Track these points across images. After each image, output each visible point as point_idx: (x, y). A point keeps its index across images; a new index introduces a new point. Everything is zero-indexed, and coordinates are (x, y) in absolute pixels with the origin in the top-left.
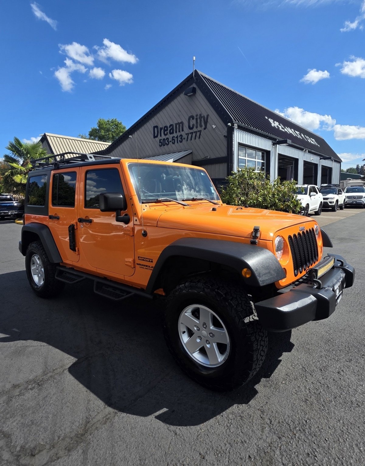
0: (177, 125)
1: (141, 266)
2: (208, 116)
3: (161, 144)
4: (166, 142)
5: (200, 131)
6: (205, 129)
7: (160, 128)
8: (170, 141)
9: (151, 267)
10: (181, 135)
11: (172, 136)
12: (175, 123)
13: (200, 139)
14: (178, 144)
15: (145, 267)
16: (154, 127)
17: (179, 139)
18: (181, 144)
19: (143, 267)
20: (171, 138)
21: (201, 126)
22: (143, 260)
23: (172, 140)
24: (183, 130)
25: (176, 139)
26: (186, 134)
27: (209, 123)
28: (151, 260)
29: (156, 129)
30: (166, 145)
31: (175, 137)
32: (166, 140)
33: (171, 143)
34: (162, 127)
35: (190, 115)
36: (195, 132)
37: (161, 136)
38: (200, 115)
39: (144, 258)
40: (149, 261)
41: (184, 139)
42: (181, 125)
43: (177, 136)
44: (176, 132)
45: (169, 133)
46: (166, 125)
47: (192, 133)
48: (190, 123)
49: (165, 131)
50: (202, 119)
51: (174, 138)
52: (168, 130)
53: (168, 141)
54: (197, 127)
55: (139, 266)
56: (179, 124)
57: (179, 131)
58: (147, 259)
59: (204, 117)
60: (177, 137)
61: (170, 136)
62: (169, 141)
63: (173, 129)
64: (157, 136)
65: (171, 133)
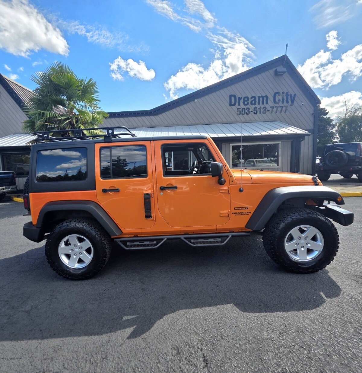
0: (260, 99)
1: (236, 214)
2: (295, 95)
3: (239, 113)
4: (246, 111)
5: (286, 107)
6: (291, 105)
7: (239, 98)
8: (252, 111)
9: (246, 213)
10: (265, 107)
11: (253, 106)
12: (258, 96)
13: (286, 113)
14: (260, 114)
15: (241, 214)
16: (230, 95)
17: (262, 111)
18: (264, 115)
19: (239, 214)
20: (253, 108)
21: (287, 102)
22: (240, 209)
23: (254, 111)
24: (267, 103)
25: (259, 110)
26: (271, 107)
27: (296, 101)
28: (246, 208)
29: (233, 98)
30: (246, 114)
31: (258, 108)
32: (247, 109)
33: (252, 113)
34: (242, 98)
35: (276, 91)
36: (280, 107)
37: (239, 104)
38: (287, 93)
39: (240, 208)
40: (245, 209)
41: (268, 111)
42: (265, 98)
43: (261, 107)
44: (259, 104)
45: (250, 104)
46: (246, 96)
47: (277, 107)
48: (275, 98)
49: (244, 101)
50: (289, 97)
51: (255, 109)
52: (248, 101)
53: (248, 111)
54: (283, 103)
55: (235, 214)
56: (263, 97)
57: (263, 103)
58: (243, 208)
59: (291, 95)
60: (260, 109)
61: (252, 107)
62: (250, 111)
63: (255, 100)
64: (234, 105)
65: (252, 104)
